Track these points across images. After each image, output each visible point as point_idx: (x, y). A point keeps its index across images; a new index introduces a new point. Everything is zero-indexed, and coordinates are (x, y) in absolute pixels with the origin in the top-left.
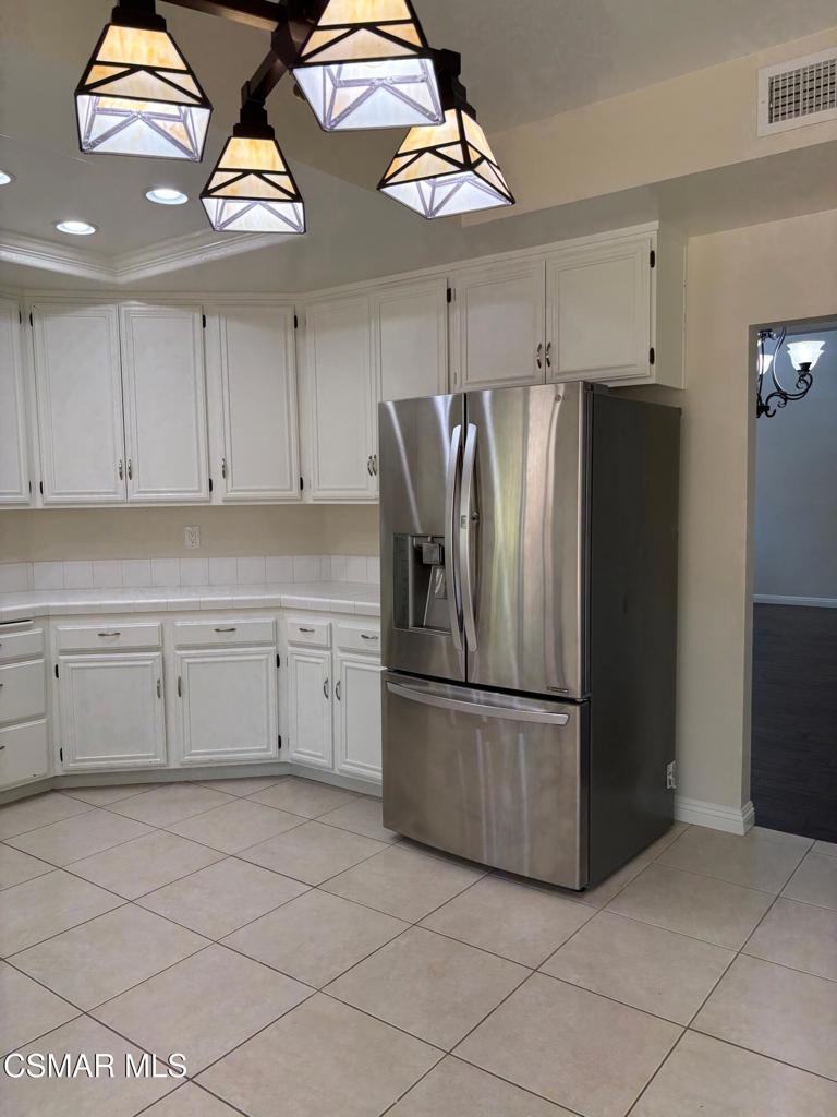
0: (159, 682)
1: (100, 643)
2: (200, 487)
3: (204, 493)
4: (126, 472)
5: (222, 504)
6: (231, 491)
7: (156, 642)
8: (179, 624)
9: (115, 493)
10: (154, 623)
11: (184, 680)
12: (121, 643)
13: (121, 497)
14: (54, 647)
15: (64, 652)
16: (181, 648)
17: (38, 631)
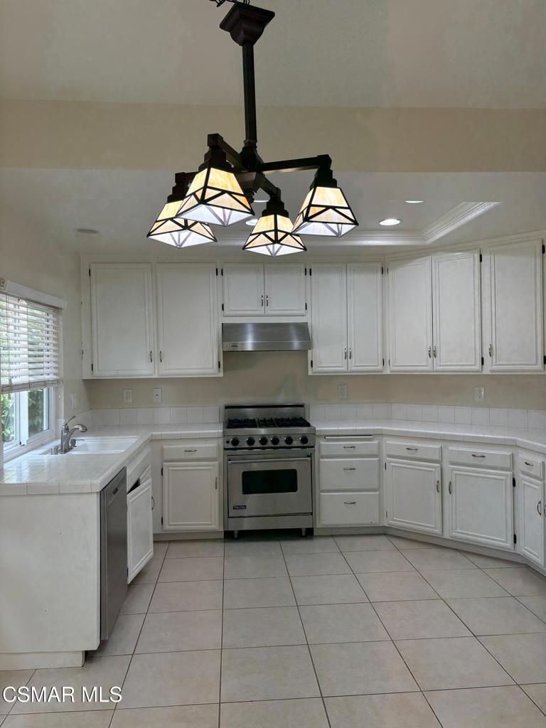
0: (438, 482)
1: (406, 454)
2: (475, 362)
3: (478, 367)
4: (433, 353)
5: (490, 373)
6: (496, 365)
7: (437, 457)
8: (450, 448)
9: (427, 366)
10: (437, 446)
11: (453, 484)
12: (418, 455)
13: (429, 368)
14: (385, 452)
15: (389, 456)
16: (452, 463)
17: (376, 442)
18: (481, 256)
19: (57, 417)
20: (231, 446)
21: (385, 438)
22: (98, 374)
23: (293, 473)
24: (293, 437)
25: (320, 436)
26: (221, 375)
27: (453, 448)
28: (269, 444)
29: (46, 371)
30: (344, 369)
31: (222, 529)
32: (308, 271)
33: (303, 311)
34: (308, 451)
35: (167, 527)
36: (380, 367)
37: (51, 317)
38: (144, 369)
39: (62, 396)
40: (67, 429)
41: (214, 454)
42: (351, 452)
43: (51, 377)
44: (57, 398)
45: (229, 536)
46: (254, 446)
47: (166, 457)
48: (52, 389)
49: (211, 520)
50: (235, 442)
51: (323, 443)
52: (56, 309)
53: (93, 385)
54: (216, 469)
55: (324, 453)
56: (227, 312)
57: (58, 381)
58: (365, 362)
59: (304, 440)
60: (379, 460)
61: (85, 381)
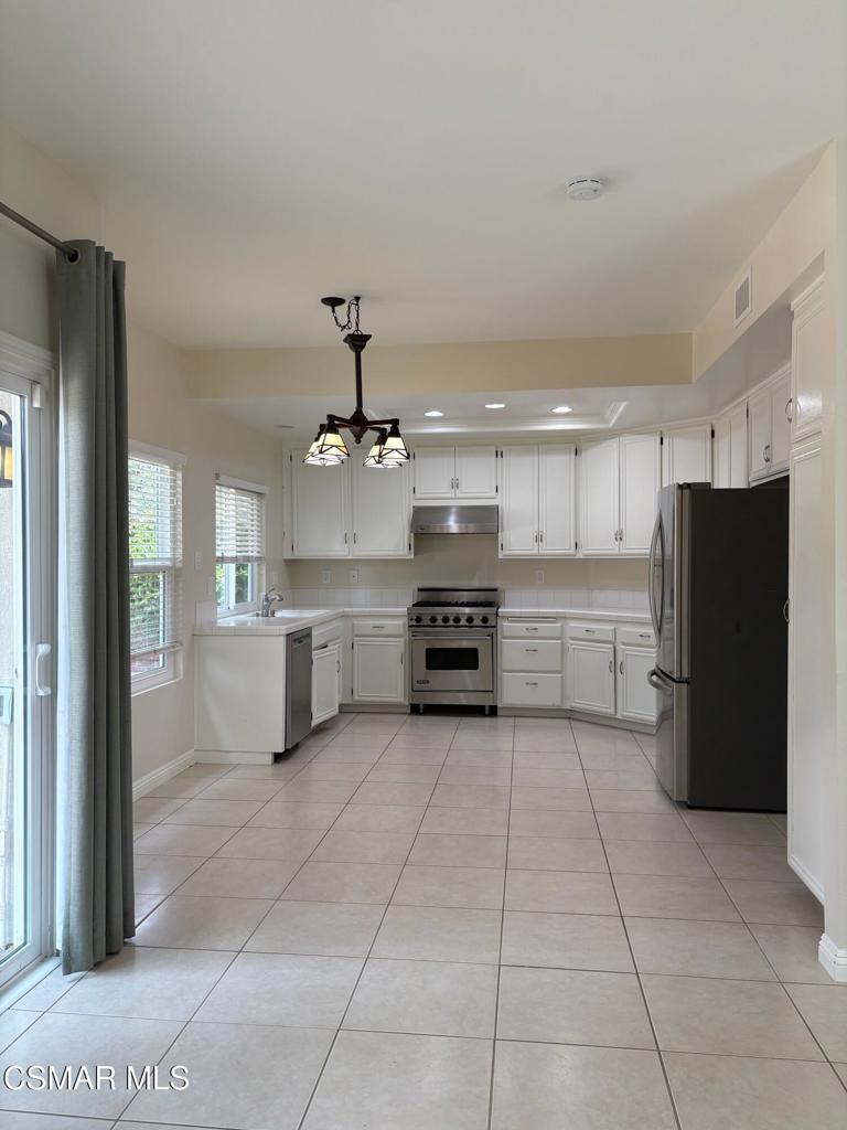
0: (611, 663)
1: (586, 636)
4: (619, 537)
7: (610, 638)
10: (610, 627)
11: (625, 664)
12: (595, 637)
13: (616, 552)
14: (568, 634)
15: (572, 639)
16: (624, 644)
17: (559, 625)
18: (662, 439)
19: (259, 591)
20: (415, 623)
21: (568, 621)
22: (299, 554)
23: (474, 652)
24: (474, 616)
25: (503, 617)
26: (412, 556)
27: (625, 628)
28: (451, 623)
29: (250, 549)
30: (535, 552)
31: (407, 703)
32: (499, 454)
33: (493, 494)
34: (491, 630)
35: (356, 698)
36: (572, 551)
37: (254, 502)
38: (339, 550)
39: (264, 572)
40: (267, 600)
41: (401, 632)
42: (533, 634)
43: (255, 554)
44: (260, 575)
45: (415, 710)
46: (437, 624)
47: (356, 632)
48: (255, 564)
49: (397, 693)
50: (419, 619)
51: (506, 624)
52: (260, 495)
53: (293, 564)
54: (402, 644)
55: (506, 634)
56: (418, 495)
57: (260, 558)
58: (557, 546)
59: (485, 620)
60: (562, 644)
61: (286, 560)
